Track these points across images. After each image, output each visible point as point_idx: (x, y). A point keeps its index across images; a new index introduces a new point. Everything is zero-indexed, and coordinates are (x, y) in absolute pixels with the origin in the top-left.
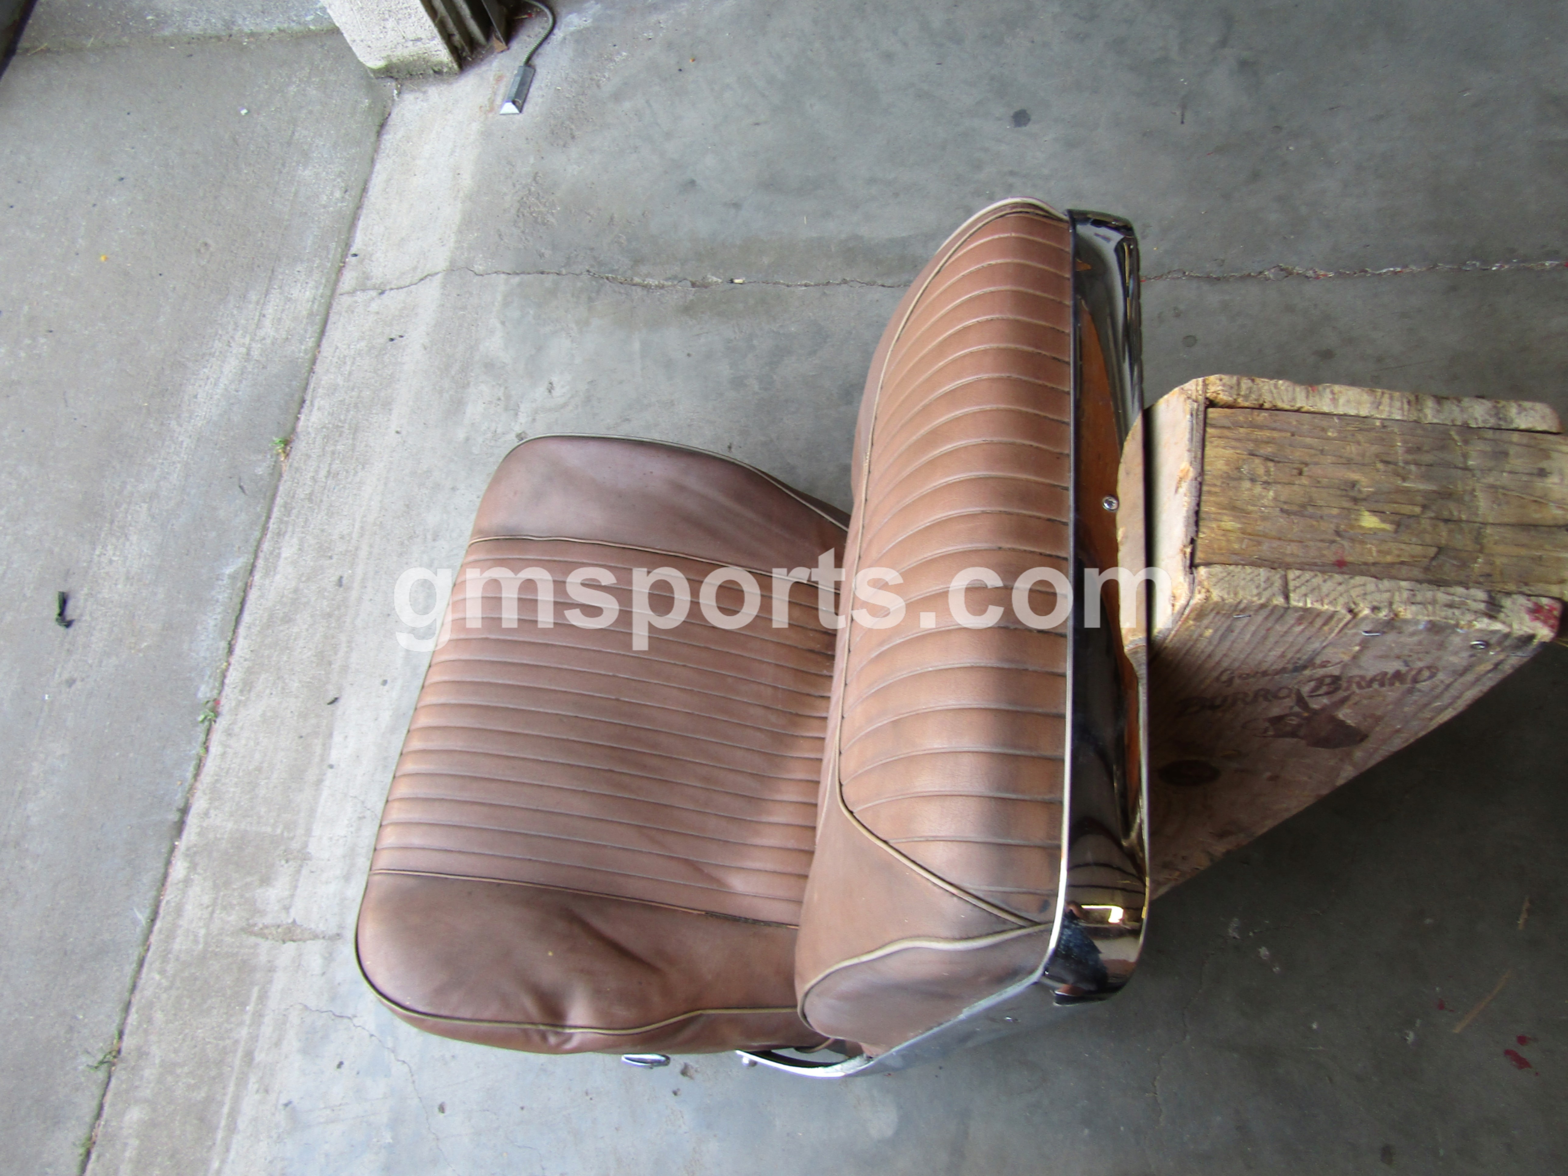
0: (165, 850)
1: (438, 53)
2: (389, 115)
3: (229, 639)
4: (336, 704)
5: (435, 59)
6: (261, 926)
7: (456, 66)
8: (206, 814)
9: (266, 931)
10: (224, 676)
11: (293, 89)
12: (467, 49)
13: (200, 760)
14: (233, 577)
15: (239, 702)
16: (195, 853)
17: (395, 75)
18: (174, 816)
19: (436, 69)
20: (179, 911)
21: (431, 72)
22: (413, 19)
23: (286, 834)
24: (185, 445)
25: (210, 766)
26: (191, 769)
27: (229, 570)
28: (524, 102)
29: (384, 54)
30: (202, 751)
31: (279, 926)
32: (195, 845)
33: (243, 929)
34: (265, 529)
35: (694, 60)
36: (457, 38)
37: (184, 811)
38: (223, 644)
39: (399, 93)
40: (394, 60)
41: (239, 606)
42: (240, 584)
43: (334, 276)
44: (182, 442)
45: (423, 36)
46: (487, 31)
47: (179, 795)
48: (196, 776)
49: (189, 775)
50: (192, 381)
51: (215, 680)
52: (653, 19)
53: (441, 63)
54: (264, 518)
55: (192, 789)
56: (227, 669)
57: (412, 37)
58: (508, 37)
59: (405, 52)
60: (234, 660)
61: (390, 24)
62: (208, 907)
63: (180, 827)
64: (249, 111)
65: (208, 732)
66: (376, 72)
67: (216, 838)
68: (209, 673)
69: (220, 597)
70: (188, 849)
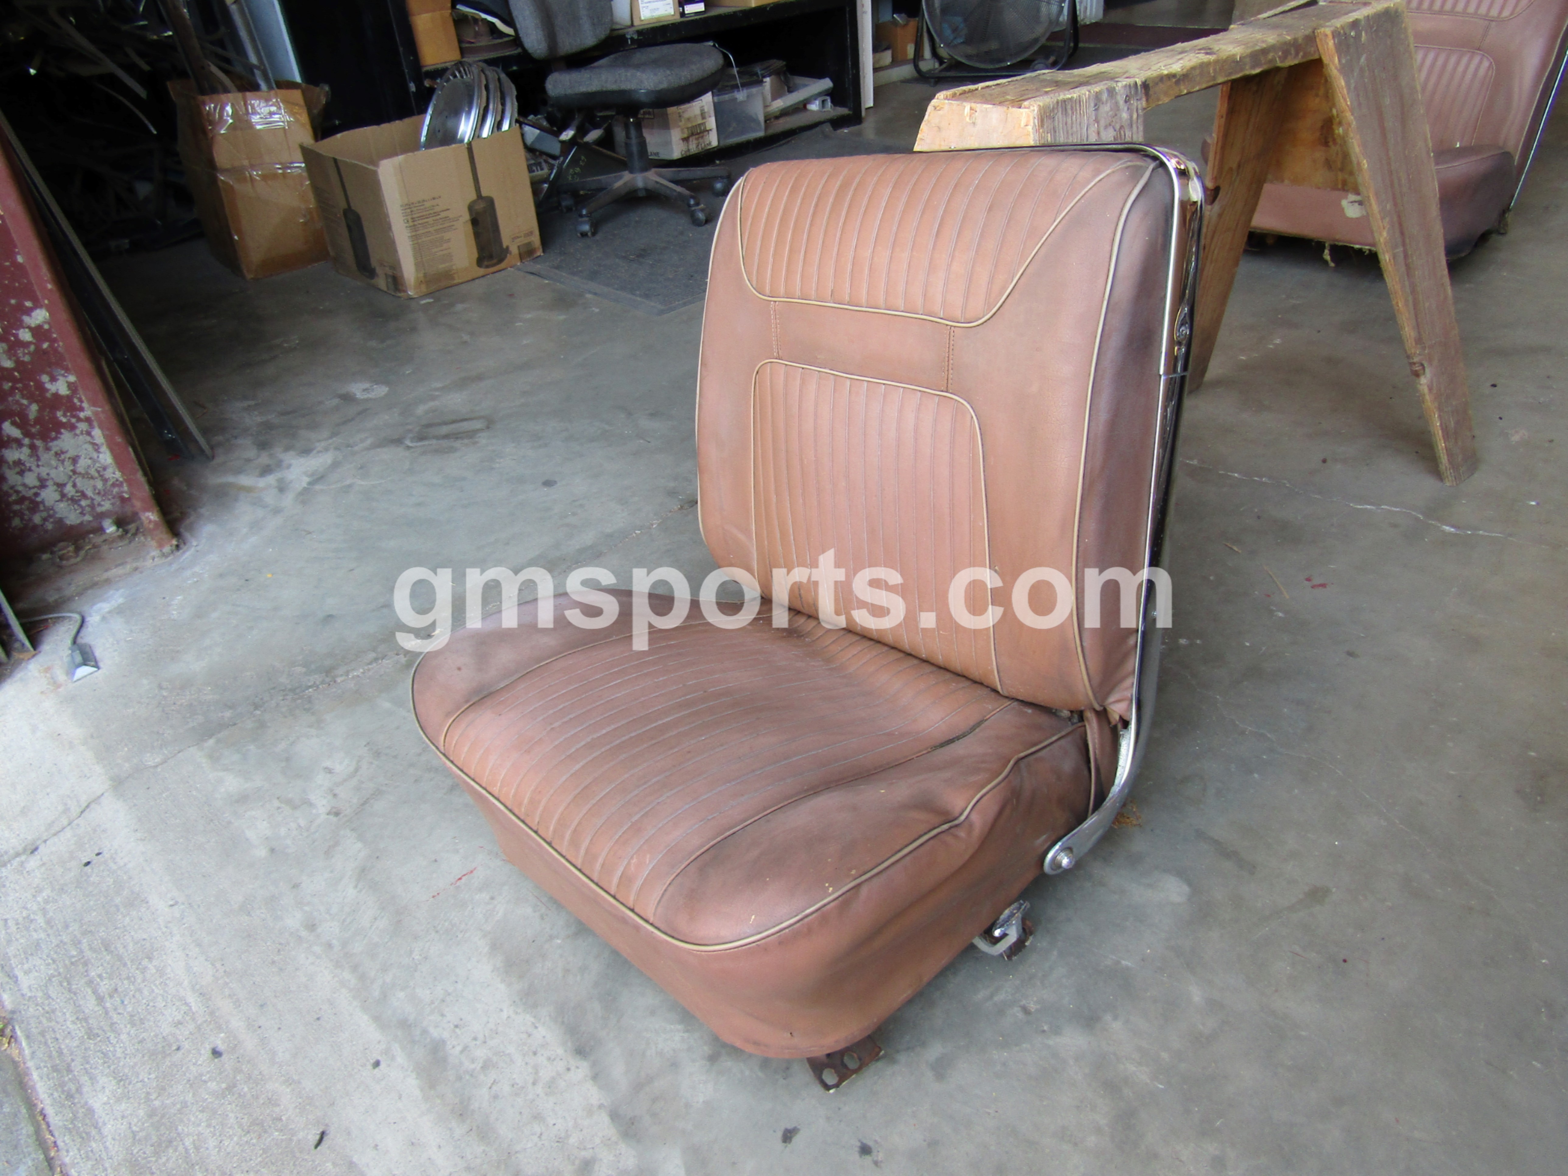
35: (255, 571)
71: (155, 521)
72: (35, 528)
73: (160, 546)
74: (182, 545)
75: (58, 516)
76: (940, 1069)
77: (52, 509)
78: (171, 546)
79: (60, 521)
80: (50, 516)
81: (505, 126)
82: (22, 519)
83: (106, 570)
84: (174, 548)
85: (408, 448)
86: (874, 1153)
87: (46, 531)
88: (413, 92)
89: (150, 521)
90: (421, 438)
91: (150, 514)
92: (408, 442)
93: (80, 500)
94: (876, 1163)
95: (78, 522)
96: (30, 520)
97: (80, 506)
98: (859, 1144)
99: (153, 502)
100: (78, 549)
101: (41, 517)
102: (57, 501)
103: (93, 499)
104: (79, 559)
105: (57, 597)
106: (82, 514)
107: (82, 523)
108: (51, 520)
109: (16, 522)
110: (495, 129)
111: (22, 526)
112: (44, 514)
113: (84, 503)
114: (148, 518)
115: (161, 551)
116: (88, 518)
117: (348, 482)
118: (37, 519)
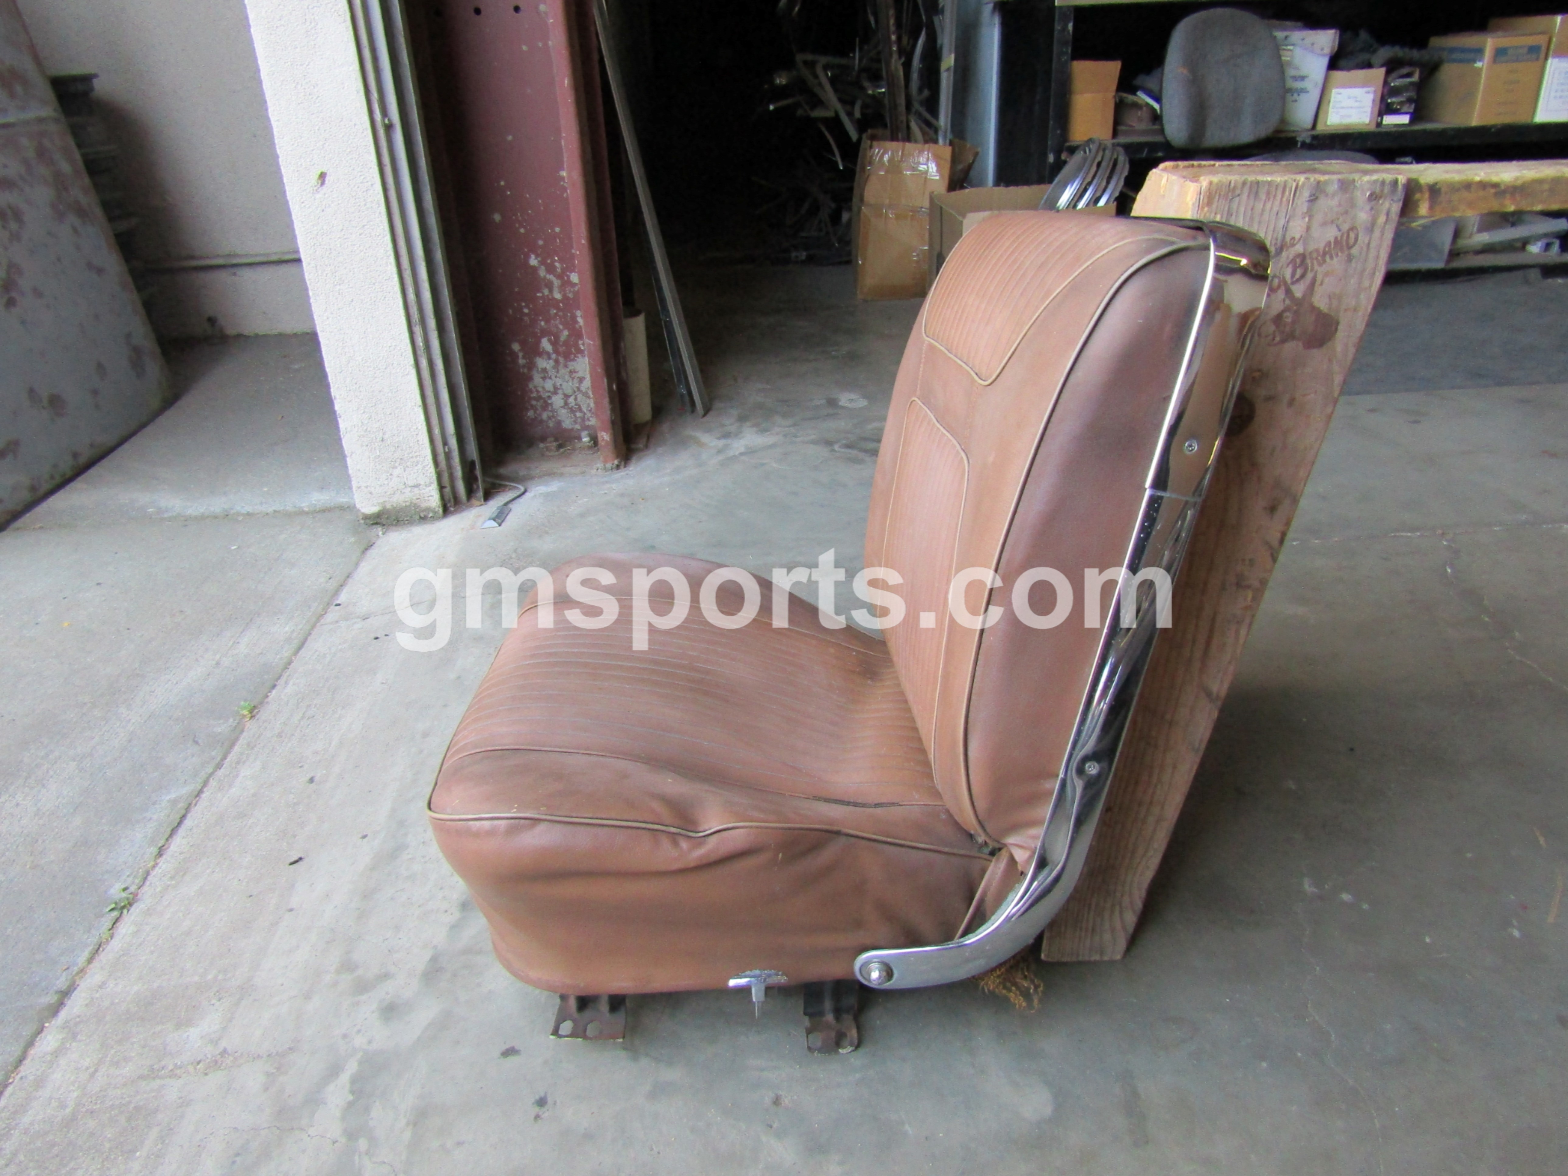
0: (27, 1031)
1: (430, 498)
2: (374, 543)
3: (160, 845)
4: (300, 863)
5: (424, 505)
6: (171, 1067)
7: (441, 510)
8: (102, 985)
9: (178, 1072)
10: (148, 873)
11: (282, 537)
12: (452, 500)
13: (100, 946)
14: (174, 802)
15: (167, 888)
16: (77, 1024)
17: (384, 521)
18: (51, 998)
19: (422, 515)
20: (40, 1082)
21: (418, 517)
22: (420, 466)
23: (220, 977)
24: (133, 721)
25: (116, 945)
26: (86, 954)
27: (173, 796)
28: (503, 522)
29: (381, 500)
30: (106, 935)
31: (199, 1063)
32: (79, 1017)
33: (141, 1077)
34: (219, 766)
35: (643, 499)
36: (448, 490)
37: (65, 994)
38: (154, 850)
39: (384, 534)
40: (388, 506)
41: (178, 820)
42: (182, 805)
43: (314, 619)
44: (130, 720)
45: (422, 483)
46: (470, 492)
47: (63, 979)
48: (90, 960)
49: (82, 960)
50: (151, 683)
51: (135, 877)
52: (608, 486)
53: (428, 509)
54: (219, 759)
55: (82, 971)
56: (154, 867)
57: (411, 483)
58: (487, 496)
59: (399, 499)
60: (161, 861)
61: (396, 472)
62: (87, 1068)
63: (55, 1009)
64: (239, 548)
65: (117, 920)
66: (366, 517)
67: (112, 1003)
68: (128, 873)
69: (155, 817)
70: (67, 1022)
71: (606, 440)
72: (542, 421)
73: (605, 462)
74: (622, 467)
75: (559, 418)
76: (659, 1091)
77: (556, 412)
78: (613, 464)
79: (559, 423)
80: (553, 416)
81: (1102, 203)
82: (535, 412)
83: (564, 466)
84: (614, 466)
85: (833, 450)
86: (545, 1109)
87: (548, 427)
88: (1050, 163)
89: (603, 440)
90: (848, 446)
91: (605, 434)
92: (836, 447)
93: (576, 412)
94: (537, 1117)
95: (570, 427)
96: (540, 415)
97: (575, 415)
98: (542, 1094)
99: (609, 425)
100: (560, 446)
101: (548, 415)
102: (562, 407)
103: (585, 414)
104: (557, 453)
105: (525, 473)
106: (575, 422)
107: (572, 430)
108: (553, 420)
109: (531, 414)
110: (1092, 203)
111: (533, 417)
112: (551, 414)
113: (578, 414)
114: (602, 436)
115: (604, 465)
116: (578, 427)
117: (765, 461)
118: (545, 416)
